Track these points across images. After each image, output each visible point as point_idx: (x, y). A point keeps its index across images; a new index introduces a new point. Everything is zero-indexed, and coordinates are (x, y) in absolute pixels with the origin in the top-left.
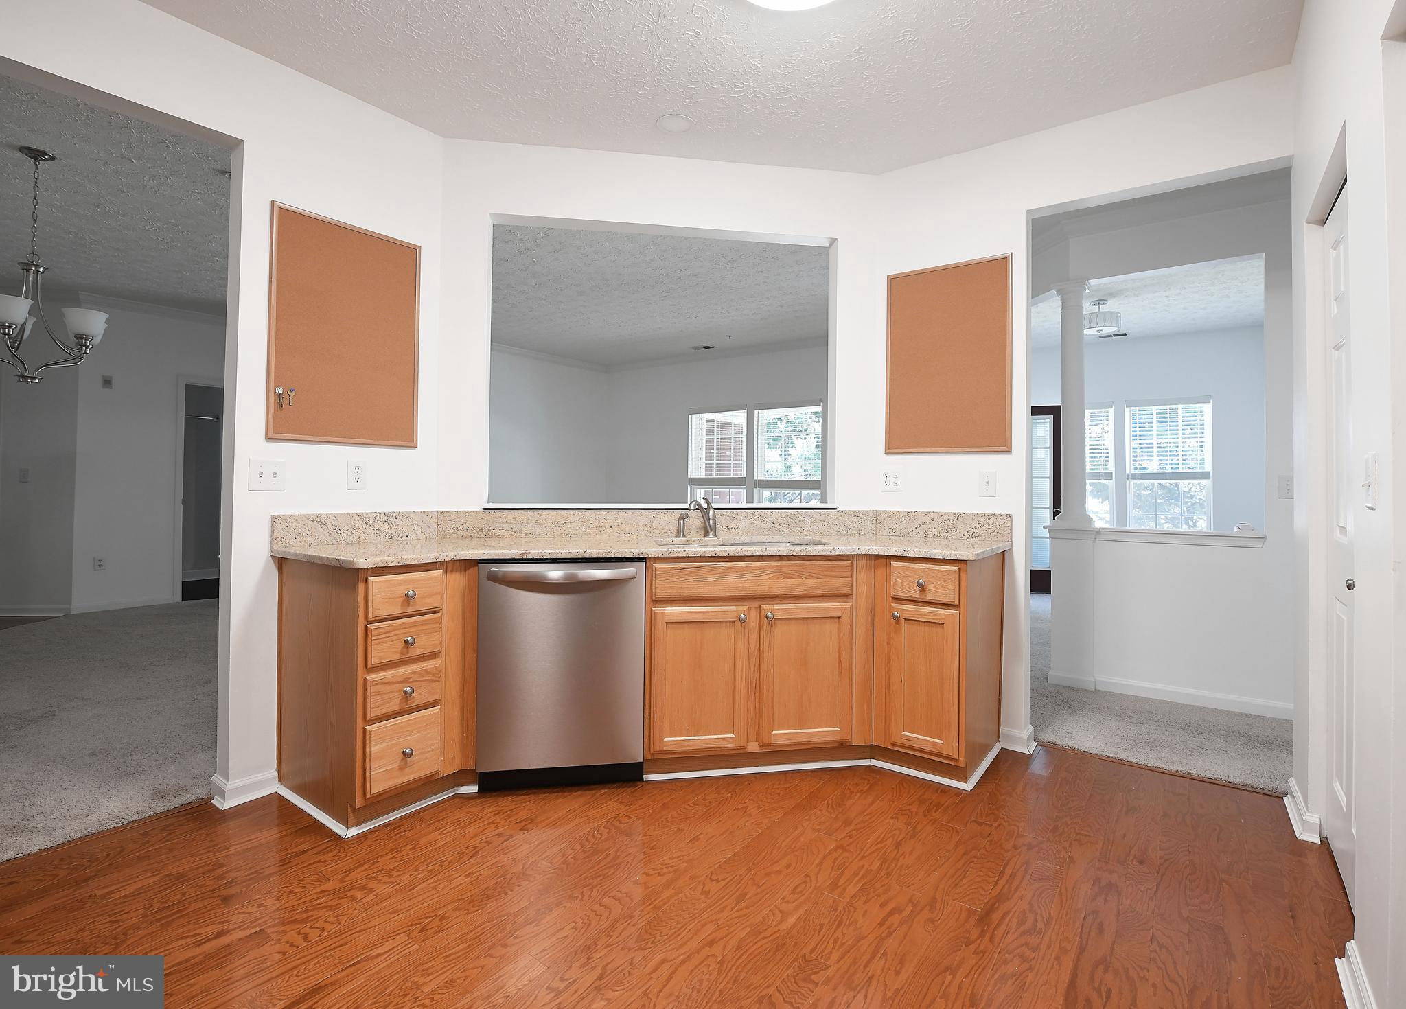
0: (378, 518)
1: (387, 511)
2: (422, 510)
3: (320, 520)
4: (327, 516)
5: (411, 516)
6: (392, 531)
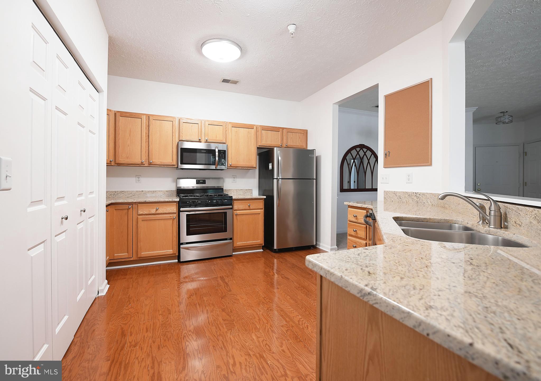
0: (413, 194)
1: (416, 192)
2: (431, 193)
3: (395, 193)
4: (397, 192)
5: (426, 194)
6: (418, 200)
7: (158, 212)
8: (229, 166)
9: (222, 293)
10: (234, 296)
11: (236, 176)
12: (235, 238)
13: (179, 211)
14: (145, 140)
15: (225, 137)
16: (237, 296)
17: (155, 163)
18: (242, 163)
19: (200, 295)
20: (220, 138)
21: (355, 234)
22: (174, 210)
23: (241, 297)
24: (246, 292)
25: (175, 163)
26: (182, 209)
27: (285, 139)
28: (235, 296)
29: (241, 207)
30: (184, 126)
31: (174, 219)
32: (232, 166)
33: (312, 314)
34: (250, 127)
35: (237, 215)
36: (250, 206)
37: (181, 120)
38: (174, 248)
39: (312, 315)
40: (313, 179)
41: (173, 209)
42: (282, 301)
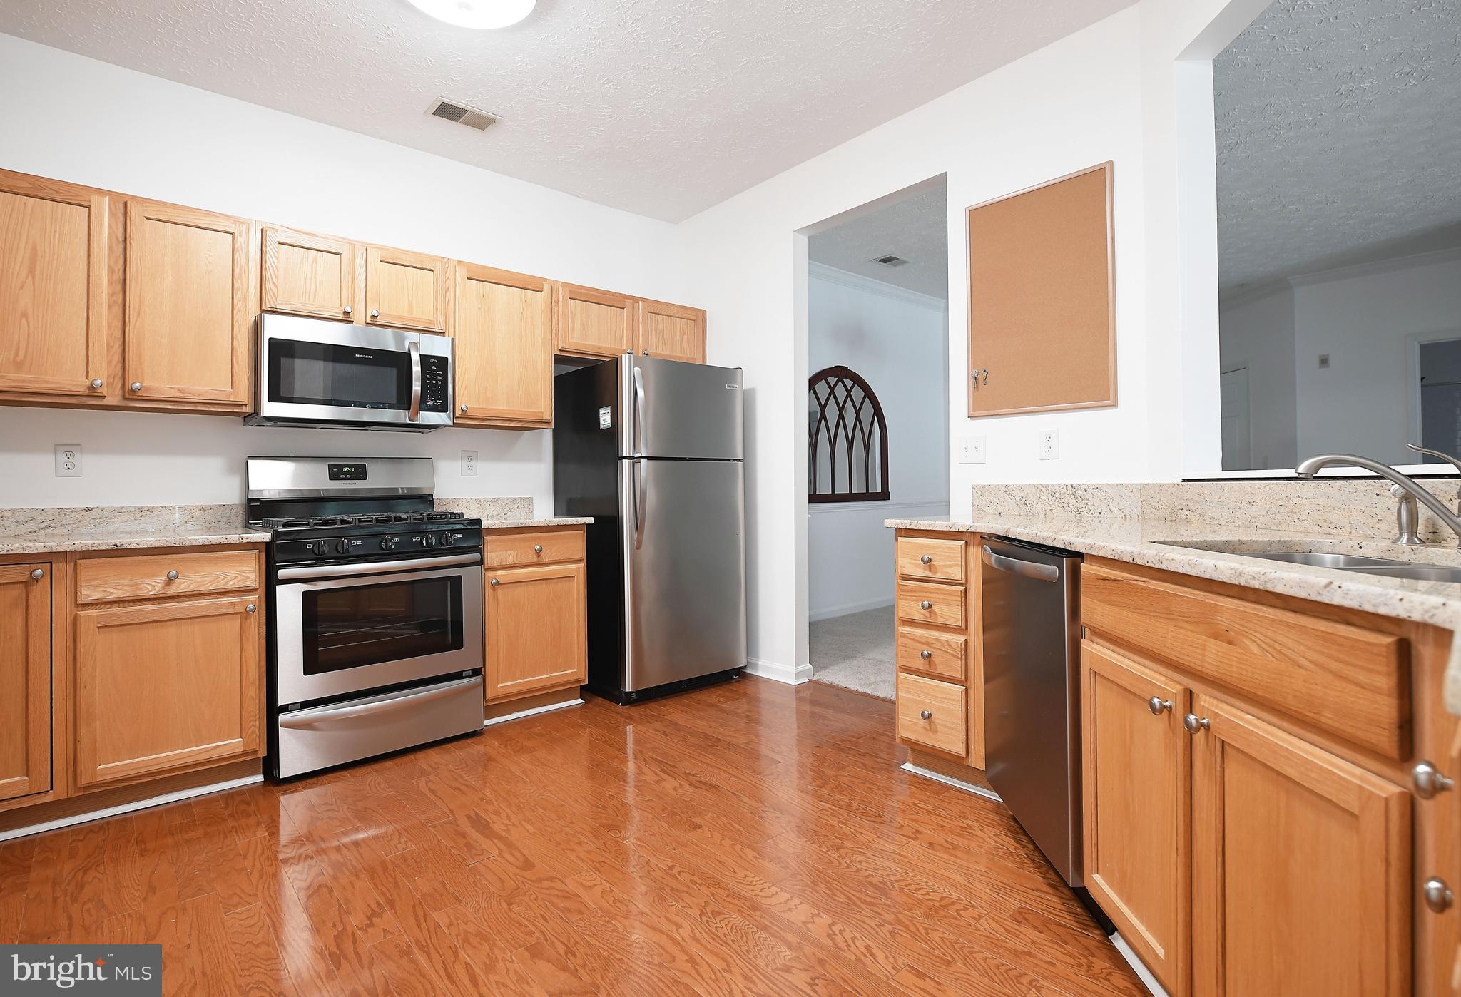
1: (1075, 483)
4: (1014, 486)
5: (1105, 489)
6: (1082, 505)
7: (174, 589)
8: (458, 413)
9: (502, 881)
10: (553, 884)
11: (475, 453)
12: (490, 669)
13: (271, 583)
14: (105, 295)
15: (443, 312)
16: (567, 881)
17: (153, 394)
18: (503, 406)
19: (414, 907)
20: (424, 312)
21: (924, 615)
22: (248, 577)
23: (582, 885)
24: (593, 861)
25: (243, 395)
26: (282, 573)
27: (643, 335)
28: (558, 885)
29: (510, 556)
30: (280, 259)
31: (247, 614)
32: (470, 413)
33: (858, 898)
34: (531, 285)
35: (495, 585)
36: (540, 551)
37: (270, 234)
38: (250, 731)
39: (859, 903)
40: (734, 460)
41: (248, 572)
42: (735, 872)
